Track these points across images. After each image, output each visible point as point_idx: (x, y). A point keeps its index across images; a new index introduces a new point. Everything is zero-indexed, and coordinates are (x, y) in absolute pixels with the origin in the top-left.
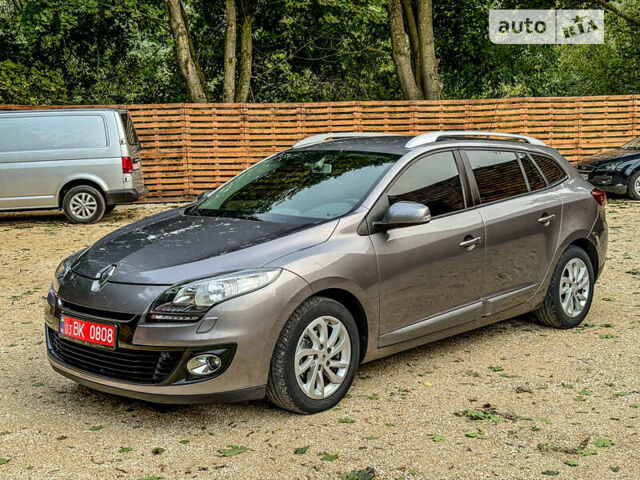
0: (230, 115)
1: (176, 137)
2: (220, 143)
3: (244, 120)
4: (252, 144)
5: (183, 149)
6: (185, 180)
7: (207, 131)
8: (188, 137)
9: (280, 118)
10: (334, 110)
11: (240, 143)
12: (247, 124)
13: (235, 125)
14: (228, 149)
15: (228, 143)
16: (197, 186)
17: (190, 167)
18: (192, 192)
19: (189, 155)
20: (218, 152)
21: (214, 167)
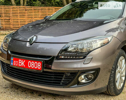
0: (22, 9)
1: (8, 14)
2: (20, 16)
3: (26, 10)
4: (28, 17)
5: (10, 17)
6: (11, 25)
7: (16, 13)
8: (12, 14)
9: (35, 10)
10: (48, 9)
11: (25, 16)
12: (27, 12)
13: (23, 12)
14: (22, 18)
15: (22, 16)
16: (14, 27)
17: (12, 22)
18: (13, 28)
19: (12, 19)
20: (19, 18)
21: (18, 22)
